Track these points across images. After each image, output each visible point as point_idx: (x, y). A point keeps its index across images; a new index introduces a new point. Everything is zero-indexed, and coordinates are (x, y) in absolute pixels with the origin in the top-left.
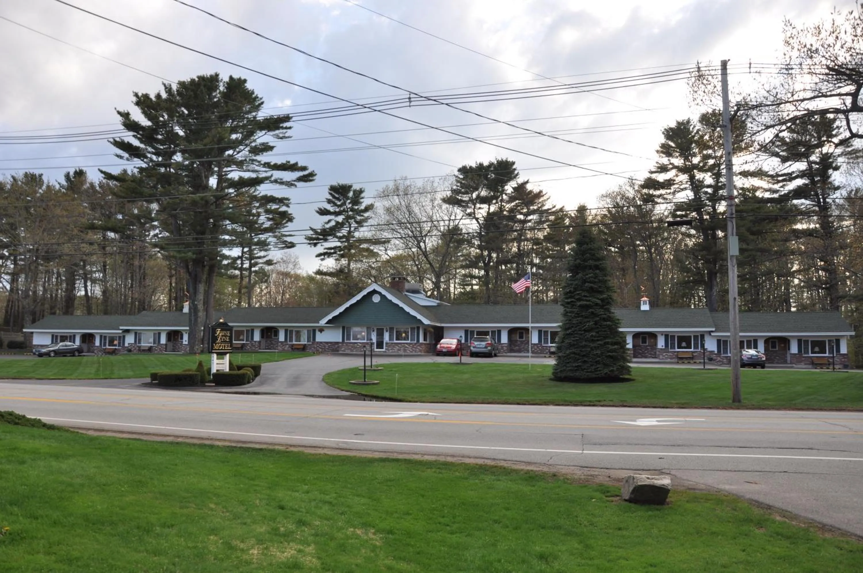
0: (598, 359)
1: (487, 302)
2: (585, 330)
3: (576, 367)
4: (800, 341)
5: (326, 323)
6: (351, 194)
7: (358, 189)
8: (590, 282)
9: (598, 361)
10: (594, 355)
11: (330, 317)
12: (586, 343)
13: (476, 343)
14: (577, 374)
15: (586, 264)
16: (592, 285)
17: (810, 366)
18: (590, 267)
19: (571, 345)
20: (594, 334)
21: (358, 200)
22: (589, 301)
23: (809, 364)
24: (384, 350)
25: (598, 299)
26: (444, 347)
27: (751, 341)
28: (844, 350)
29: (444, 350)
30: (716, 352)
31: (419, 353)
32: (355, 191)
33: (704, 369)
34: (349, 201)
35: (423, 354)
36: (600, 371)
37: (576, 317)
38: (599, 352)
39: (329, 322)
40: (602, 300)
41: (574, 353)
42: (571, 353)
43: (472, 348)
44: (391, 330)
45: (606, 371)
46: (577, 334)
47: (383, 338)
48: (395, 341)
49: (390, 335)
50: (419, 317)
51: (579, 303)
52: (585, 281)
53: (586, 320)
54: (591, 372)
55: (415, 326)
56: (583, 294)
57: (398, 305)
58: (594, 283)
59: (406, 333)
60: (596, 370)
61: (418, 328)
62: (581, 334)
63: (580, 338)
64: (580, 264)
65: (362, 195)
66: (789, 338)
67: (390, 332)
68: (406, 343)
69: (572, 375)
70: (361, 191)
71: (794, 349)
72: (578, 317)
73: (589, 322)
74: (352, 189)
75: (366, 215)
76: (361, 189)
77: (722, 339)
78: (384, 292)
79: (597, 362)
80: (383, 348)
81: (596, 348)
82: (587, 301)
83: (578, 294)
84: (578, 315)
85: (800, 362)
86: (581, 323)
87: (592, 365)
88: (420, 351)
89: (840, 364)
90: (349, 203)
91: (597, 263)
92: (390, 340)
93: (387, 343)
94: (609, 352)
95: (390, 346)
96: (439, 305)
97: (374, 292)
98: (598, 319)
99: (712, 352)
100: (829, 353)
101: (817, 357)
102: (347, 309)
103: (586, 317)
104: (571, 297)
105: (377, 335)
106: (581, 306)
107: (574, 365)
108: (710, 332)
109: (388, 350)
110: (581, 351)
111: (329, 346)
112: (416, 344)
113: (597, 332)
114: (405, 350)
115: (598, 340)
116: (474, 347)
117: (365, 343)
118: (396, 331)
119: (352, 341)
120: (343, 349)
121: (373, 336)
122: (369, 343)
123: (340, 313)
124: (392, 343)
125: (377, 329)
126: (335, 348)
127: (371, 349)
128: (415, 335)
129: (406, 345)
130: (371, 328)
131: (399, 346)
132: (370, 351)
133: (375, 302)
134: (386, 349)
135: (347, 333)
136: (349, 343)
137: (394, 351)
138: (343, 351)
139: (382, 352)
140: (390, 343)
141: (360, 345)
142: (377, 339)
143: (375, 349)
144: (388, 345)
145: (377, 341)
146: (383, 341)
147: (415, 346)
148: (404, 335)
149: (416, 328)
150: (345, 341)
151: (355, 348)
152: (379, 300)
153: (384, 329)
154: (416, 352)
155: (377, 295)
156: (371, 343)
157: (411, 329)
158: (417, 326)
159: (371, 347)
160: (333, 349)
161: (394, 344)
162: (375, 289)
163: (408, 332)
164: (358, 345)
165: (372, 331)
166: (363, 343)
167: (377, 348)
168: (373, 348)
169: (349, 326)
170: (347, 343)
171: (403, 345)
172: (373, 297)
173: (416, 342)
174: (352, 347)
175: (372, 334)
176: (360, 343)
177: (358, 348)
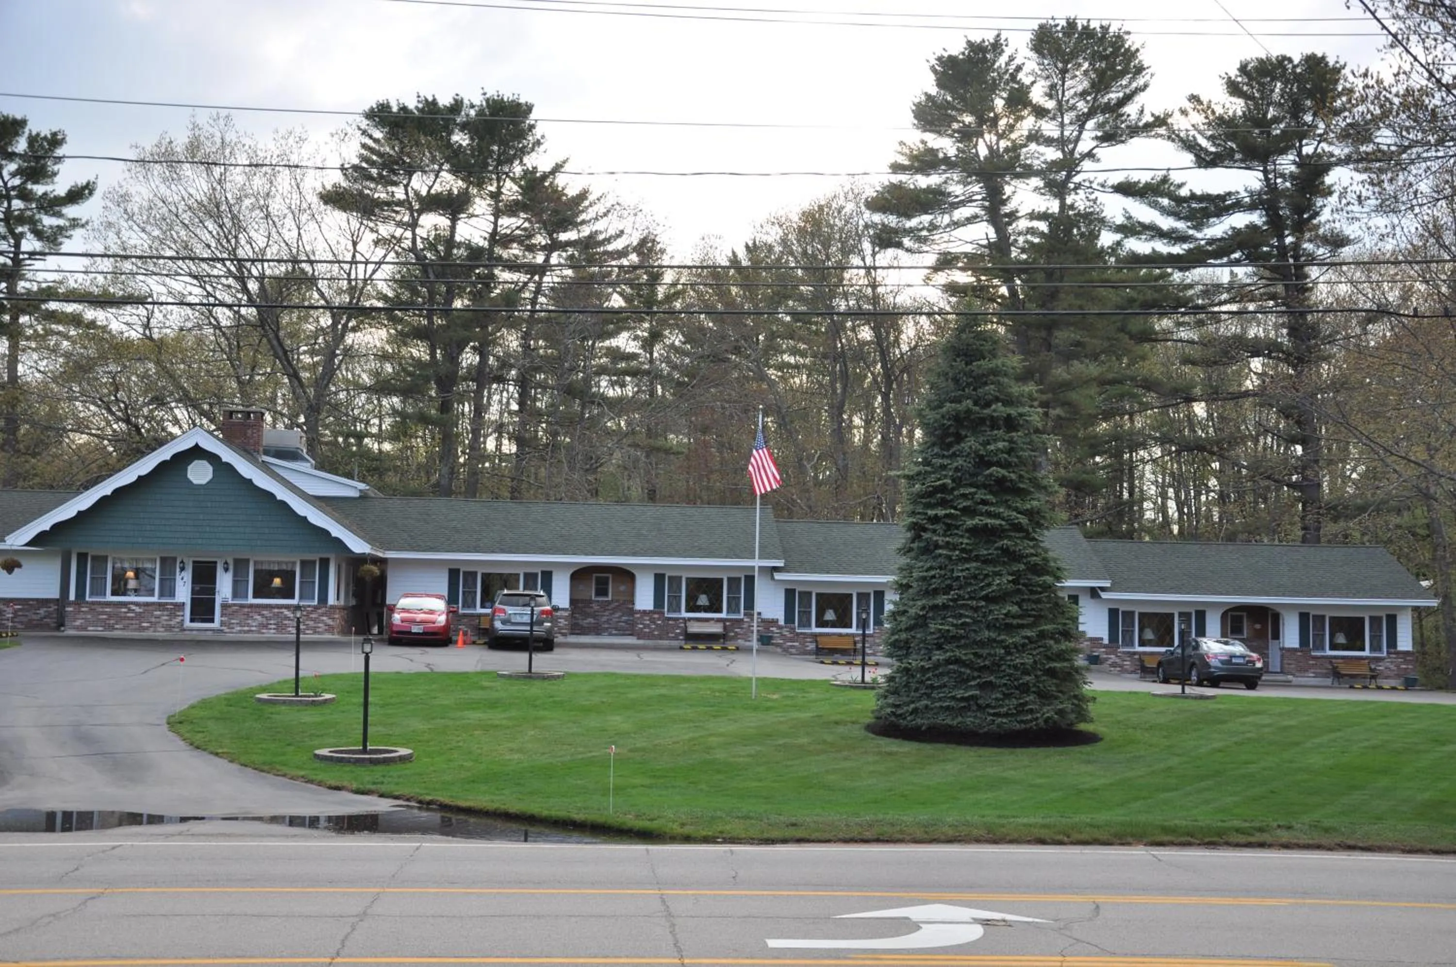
0: (1028, 678)
1: (515, 494)
2: (986, 598)
3: (963, 699)
4: (1304, 618)
5: (28, 544)
6: (21, 145)
7: (45, 132)
8: (999, 464)
9: (1026, 684)
10: (1015, 667)
11: (45, 523)
12: (993, 635)
13: (510, 610)
14: (970, 720)
15: (987, 411)
16: (1003, 472)
17: (1328, 681)
18: (994, 423)
19: (944, 640)
20: (1015, 609)
21: (44, 166)
22: (997, 516)
23: (1326, 676)
24: (216, 625)
25: (1016, 509)
26: (413, 621)
27: (1190, 614)
28: (1405, 642)
29: (415, 629)
30: (1106, 641)
31: (328, 636)
32: (33, 140)
33: (1183, 696)
34: (13, 167)
35: (336, 637)
36: (1031, 711)
37: (961, 560)
38: (1028, 660)
39: (40, 539)
40: (1029, 513)
41: (957, 661)
42: (948, 662)
43: (498, 625)
44: (239, 567)
45: (1049, 712)
46: (963, 606)
47: (213, 591)
48: (251, 600)
49: (235, 583)
50: (336, 530)
51: (970, 523)
52: (983, 462)
53: (990, 569)
54: (1006, 715)
55: (316, 557)
56: (979, 496)
57: (271, 496)
58: (1006, 465)
59: (288, 576)
60: (1021, 709)
61: (325, 563)
62: (976, 609)
63: (975, 622)
64: (968, 411)
65: (59, 152)
66: (1278, 610)
67: (235, 575)
68: (287, 607)
69: (949, 721)
70: (56, 141)
71: (1291, 637)
72: (967, 560)
73: (998, 574)
74: (27, 131)
75: (71, 211)
76: (54, 134)
77: (1122, 608)
78: (227, 455)
79: (1025, 689)
80: (212, 621)
81: (1021, 648)
82: (989, 515)
83: (964, 496)
84: (968, 556)
85: (1303, 670)
86: (975, 577)
87: (1007, 696)
88: (330, 629)
89: (1398, 676)
90: (13, 175)
91: (1013, 411)
92: (235, 595)
93: (225, 606)
94: (1049, 659)
95: (233, 615)
96: (364, 496)
97: (196, 452)
98: (1022, 567)
99: (1096, 641)
100: (1372, 649)
101: (1343, 658)
102: (103, 501)
103: (986, 562)
104: (943, 503)
105: (195, 581)
106: (974, 531)
107: (960, 693)
108: (1094, 593)
109: (229, 625)
110: (976, 654)
111: (15, 612)
112: (316, 608)
113: (1019, 604)
114: (280, 628)
115: (1022, 626)
116: (504, 622)
117: (153, 604)
118: (256, 571)
119: (110, 598)
120: (78, 623)
121: (179, 584)
122: (167, 604)
123: (79, 513)
124: (242, 606)
125: (194, 562)
126: (38, 617)
127: (172, 623)
128: (314, 582)
129: (286, 612)
130: (174, 559)
131: (263, 616)
132: (169, 628)
133: (195, 482)
134: (222, 623)
135: (92, 573)
136: (99, 603)
137: (246, 628)
138: (77, 628)
139: (210, 633)
140: (235, 605)
141: (137, 609)
142: (193, 592)
143: (188, 624)
144: (230, 610)
145: (193, 599)
146: (214, 600)
147: (313, 616)
148: (277, 581)
149: (321, 560)
150: (87, 599)
151: (121, 618)
152: (210, 476)
153: (216, 563)
154: (315, 632)
155: (205, 463)
156: (171, 604)
157: (303, 563)
158: (325, 556)
159: (173, 615)
160: (31, 620)
161: (246, 610)
162: (201, 445)
163: (293, 573)
164: (130, 610)
165: (178, 570)
166: (147, 604)
167: (192, 620)
168: (179, 619)
169: (103, 554)
170: (93, 603)
171: (276, 610)
172: (190, 468)
173: (316, 603)
174: (110, 616)
175: (178, 577)
176: (137, 604)
177: (131, 618)
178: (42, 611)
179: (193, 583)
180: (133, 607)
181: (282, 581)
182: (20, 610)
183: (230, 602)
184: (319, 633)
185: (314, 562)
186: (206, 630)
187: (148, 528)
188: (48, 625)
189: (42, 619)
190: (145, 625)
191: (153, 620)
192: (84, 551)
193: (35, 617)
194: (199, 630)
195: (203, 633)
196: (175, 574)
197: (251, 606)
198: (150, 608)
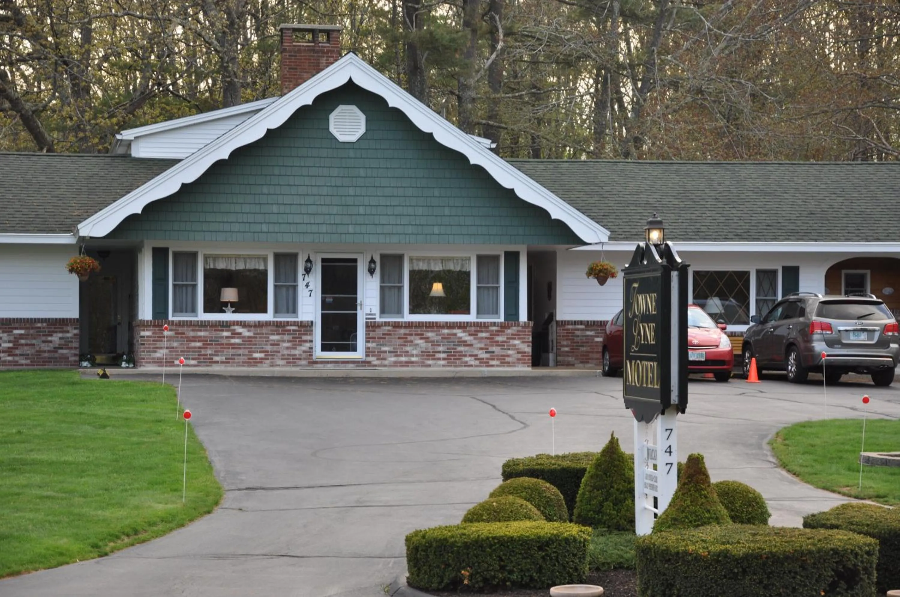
5: (109, 235)
11: (134, 203)
13: (838, 325)
24: (359, 354)
29: (693, 356)
31: (520, 369)
43: (820, 347)
47: (353, 304)
48: (408, 317)
49: (385, 290)
50: (558, 210)
55: (499, 250)
59: (458, 280)
61: (512, 260)
67: (384, 277)
68: (462, 326)
78: (396, 97)
80: (354, 349)
88: (521, 358)
92: (384, 309)
93: (371, 326)
95: (384, 338)
109: (380, 355)
112: (503, 327)
116: (831, 343)
117: (268, 324)
118: (412, 273)
119: (203, 316)
120: (160, 354)
121: (302, 293)
122: (288, 323)
123: (184, 186)
124: (397, 326)
125: (324, 260)
126: (51, 346)
127: (296, 352)
128: (497, 288)
129: (460, 333)
130: (294, 257)
131: (427, 339)
132: (293, 360)
133: (342, 138)
134: (368, 352)
135: (175, 279)
136: (189, 324)
137: (403, 359)
138: (159, 362)
139: (351, 366)
140: (387, 324)
141: (245, 333)
142: (325, 305)
143: (319, 353)
144: (379, 332)
145: (324, 317)
146: (354, 317)
147: (500, 339)
148: (437, 288)
149: (507, 254)
150: (171, 318)
151: (221, 346)
152: (362, 130)
153: (355, 261)
154: (504, 363)
155: (354, 109)
156: (294, 324)
157: (481, 259)
158: (512, 248)
159: (297, 341)
160: (40, 352)
161: (402, 331)
162: (356, 81)
163: (468, 274)
164: (235, 334)
165: (301, 270)
166: (259, 325)
167: (325, 348)
168: (306, 346)
169: (193, 249)
170: (181, 324)
171: (446, 331)
172: (332, 117)
173: (502, 319)
174: (206, 343)
175: (301, 284)
176: (243, 324)
177: (234, 346)
178: (56, 338)
179: (324, 291)
180: (239, 329)
181: (444, 287)
182: (21, 336)
183: (378, 319)
184: (508, 364)
185: (496, 258)
186: (346, 362)
187: (275, 209)
188: (65, 358)
189: (56, 349)
190: (257, 355)
191: (269, 348)
192: (160, 244)
193: (45, 347)
194: (336, 362)
195: (342, 367)
196: (295, 279)
197: (410, 325)
198: (264, 330)
